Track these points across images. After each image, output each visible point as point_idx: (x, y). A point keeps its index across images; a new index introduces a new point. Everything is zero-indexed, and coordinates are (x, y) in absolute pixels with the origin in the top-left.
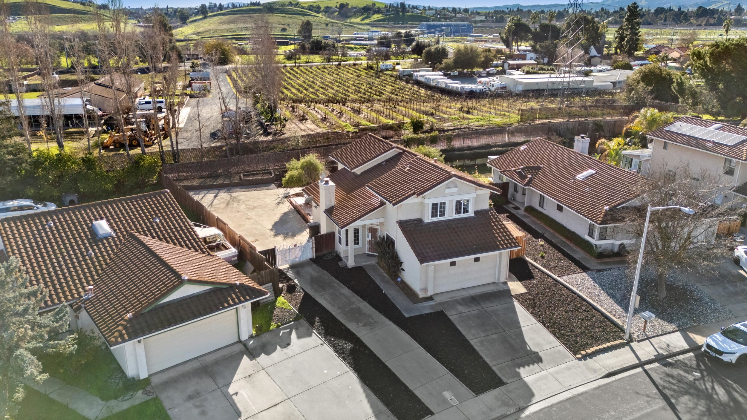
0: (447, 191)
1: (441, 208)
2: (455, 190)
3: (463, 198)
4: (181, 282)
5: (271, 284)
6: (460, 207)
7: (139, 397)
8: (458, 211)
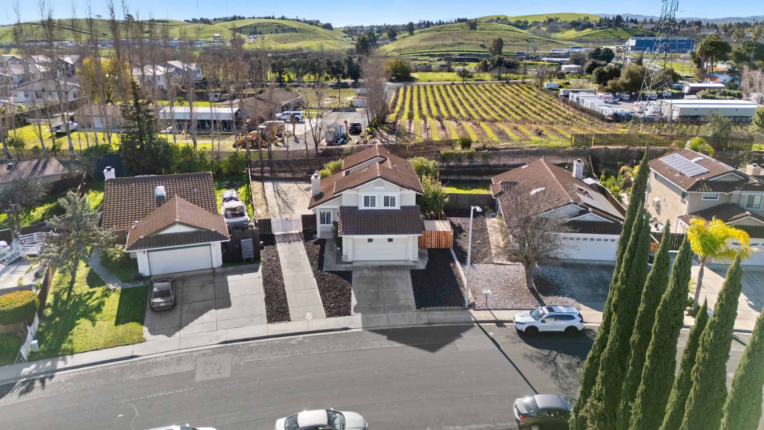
0: (376, 188)
1: (371, 200)
2: (383, 188)
3: (390, 195)
4: (174, 223)
5: (251, 239)
6: (387, 201)
7: (141, 284)
8: (386, 204)
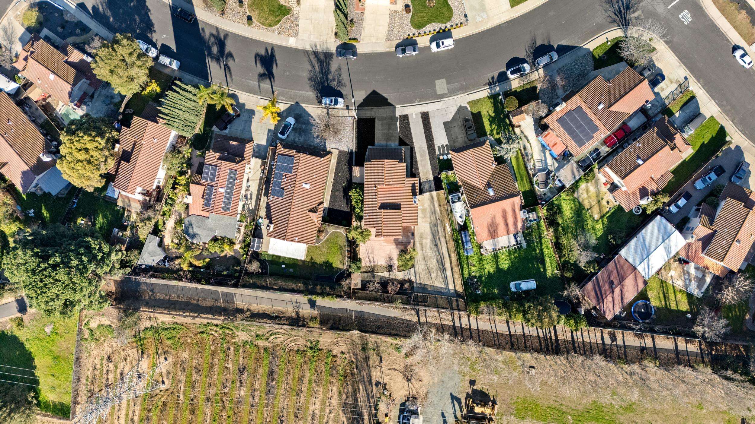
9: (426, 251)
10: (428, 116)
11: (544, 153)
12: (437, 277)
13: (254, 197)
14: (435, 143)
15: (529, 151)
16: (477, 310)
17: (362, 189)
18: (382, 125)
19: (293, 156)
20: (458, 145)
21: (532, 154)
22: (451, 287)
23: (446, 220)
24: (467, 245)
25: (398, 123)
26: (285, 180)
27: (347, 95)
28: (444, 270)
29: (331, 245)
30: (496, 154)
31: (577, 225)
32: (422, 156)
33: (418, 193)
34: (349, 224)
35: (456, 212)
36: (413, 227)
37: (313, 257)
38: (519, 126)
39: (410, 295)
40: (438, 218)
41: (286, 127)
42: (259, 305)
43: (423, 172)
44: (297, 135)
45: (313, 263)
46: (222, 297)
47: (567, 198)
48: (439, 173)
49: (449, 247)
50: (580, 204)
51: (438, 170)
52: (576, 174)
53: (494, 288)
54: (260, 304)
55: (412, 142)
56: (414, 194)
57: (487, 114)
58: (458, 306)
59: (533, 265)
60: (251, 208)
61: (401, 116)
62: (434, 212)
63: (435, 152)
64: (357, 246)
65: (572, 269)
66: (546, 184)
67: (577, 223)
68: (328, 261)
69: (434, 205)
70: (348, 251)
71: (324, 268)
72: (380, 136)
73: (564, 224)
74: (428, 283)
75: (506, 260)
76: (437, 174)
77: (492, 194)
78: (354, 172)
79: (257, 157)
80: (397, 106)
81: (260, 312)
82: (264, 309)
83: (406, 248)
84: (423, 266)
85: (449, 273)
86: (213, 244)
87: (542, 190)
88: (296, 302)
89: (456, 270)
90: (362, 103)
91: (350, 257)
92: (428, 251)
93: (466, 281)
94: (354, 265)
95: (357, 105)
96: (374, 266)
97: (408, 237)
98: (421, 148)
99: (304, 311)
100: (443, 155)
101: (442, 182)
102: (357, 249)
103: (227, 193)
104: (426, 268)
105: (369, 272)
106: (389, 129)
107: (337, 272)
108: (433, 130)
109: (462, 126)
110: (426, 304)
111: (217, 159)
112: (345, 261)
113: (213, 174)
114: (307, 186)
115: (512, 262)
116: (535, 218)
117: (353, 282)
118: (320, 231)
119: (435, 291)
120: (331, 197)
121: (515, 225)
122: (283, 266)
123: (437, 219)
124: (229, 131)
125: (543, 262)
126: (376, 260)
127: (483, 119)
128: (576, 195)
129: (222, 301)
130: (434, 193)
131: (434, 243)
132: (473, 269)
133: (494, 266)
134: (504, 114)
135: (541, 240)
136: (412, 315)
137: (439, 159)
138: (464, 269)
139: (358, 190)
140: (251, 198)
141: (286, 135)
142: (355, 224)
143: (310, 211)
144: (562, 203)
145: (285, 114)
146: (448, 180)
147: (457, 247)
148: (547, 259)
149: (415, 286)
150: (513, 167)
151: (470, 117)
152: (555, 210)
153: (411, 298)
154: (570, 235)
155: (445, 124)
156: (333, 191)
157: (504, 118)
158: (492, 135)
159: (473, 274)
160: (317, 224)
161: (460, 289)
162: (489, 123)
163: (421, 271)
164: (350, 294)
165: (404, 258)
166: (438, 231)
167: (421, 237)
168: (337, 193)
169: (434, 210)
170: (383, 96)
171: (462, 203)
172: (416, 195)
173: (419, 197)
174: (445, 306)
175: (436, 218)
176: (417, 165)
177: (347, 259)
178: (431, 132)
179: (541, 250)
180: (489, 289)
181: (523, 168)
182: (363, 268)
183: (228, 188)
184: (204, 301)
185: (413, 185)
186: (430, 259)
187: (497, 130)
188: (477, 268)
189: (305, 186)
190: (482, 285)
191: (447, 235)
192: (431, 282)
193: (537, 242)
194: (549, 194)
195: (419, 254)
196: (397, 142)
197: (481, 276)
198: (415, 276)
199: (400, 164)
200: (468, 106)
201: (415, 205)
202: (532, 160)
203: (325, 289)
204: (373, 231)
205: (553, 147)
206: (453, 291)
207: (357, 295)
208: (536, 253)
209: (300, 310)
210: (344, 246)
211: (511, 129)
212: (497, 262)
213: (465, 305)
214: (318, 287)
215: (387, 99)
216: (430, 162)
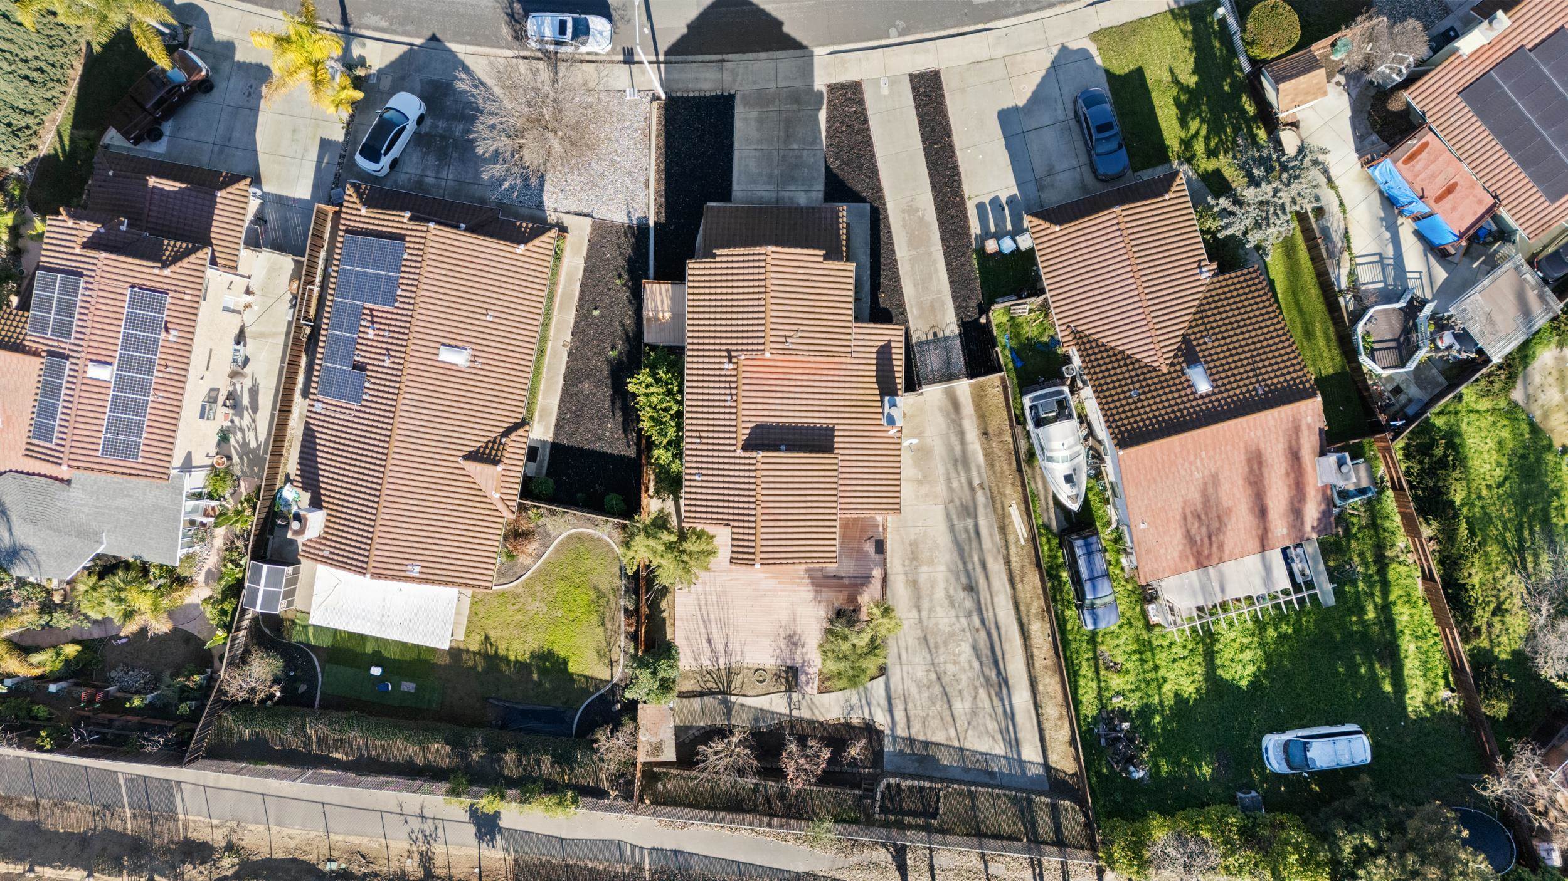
9: (931, 610)
10: (940, 87)
11: (1393, 230)
12: (974, 713)
13: (266, 400)
14: (967, 189)
15: (1335, 221)
16: (1138, 856)
17: (677, 370)
18: (760, 121)
19: (401, 238)
20: (1052, 198)
21: (1346, 236)
22: (1031, 753)
23: (1009, 490)
24: (1094, 588)
25: (823, 116)
26: (371, 334)
27: (624, 7)
28: (1001, 684)
29: (561, 586)
30: (1209, 231)
31: (1524, 509)
32: (914, 241)
33: (901, 387)
34: (630, 508)
35: (1050, 459)
36: (879, 519)
37: (492, 634)
38: (1295, 125)
39: (868, 785)
40: (976, 482)
41: (387, 130)
42: (274, 829)
43: (920, 305)
44: (431, 160)
45: (493, 660)
46: (130, 798)
47: (1485, 404)
48: (984, 309)
49: (1021, 595)
50: (1535, 429)
51: (976, 299)
52: (1536, 307)
53: (1197, 759)
54: (279, 824)
55: (878, 189)
56: (887, 388)
57: (1167, 77)
58: (1058, 828)
59: (1353, 668)
60: (253, 445)
61: (832, 88)
62: (962, 461)
63: (966, 228)
64: (664, 591)
65: (1508, 684)
66: (1404, 348)
67: (1522, 501)
68: (550, 652)
69: (962, 434)
70: (626, 610)
71: (535, 676)
72: (752, 164)
73: (1472, 505)
74: (939, 737)
75: (1243, 648)
76: (975, 313)
77: (1203, 386)
78: (649, 306)
79: (278, 247)
80: (819, 51)
81: (279, 855)
82: (292, 844)
83: (853, 599)
84: (920, 673)
85: (1021, 698)
86: (94, 589)
87: (1385, 373)
88: (423, 817)
89: (1050, 685)
90: (683, 40)
91: (634, 637)
92: (940, 612)
93: (1090, 731)
94: (645, 675)
95: (663, 47)
96: (729, 671)
97: (861, 555)
98: (911, 210)
99: (453, 851)
100: (998, 237)
101: (993, 342)
102: (664, 604)
103: (121, 383)
104: (933, 676)
105: (711, 693)
106: (788, 137)
107: (587, 692)
108: (959, 139)
109: (1073, 123)
110: (933, 822)
111: (85, 246)
112: (616, 650)
113: (67, 309)
114: (459, 359)
115: (1268, 657)
116: (1365, 484)
117: (643, 738)
118: (516, 535)
119: (967, 770)
120: (563, 401)
121: (1296, 512)
122: (376, 671)
123: (972, 489)
124: (170, 145)
125: (1392, 656)
126: (735, 647)
127: (1154, 95)
128: (1517, 395)
129: (128, 813)
130: (964, 387)
131: (964, 580)
132: (1116, 682)
133: (1200, 670)
134: (1234, 77)
135: (1382, 571)
136: (877, 865)
137: (981, 252)
138: (1082, 682)
139: (661, 373)
140: (255, 408)
141: (386, 161)
142: (652, 505)
143: (471, 456)
144: (1464, 426)
145: (386, 84)
146: (1018, 335)
147: (1052, 595)
148: (1408, 646)
149: (888, 747)
150: (1271, 283)
151: (1101, 87)
152: (1439, 452)
153: (873, 799)
154: (1493, 549)
155: (1005, 117)
156: (572, 377)
157: (1236, 94)
158: (1189, 161)
159: (1117, 702)
160: (500, 506)
161: (1064, 761)
162: (1174, 111)
163: (914, 690)
164: (631, 782)
165: (845, 647)
166: (977, 533)
167: (914, 556)
168: (586, 386)
169: (964, 451)
170: (763, 11)
171: (1074, 423)
172: (894, 393)
173: (905, 401)
174: (1006, 829)
175: (970, 483)
176: (896, 278)
177: (622, 641)
178: (948, 151)
179: (1386, 609)
180: (1177, 763)
181: (1314, 290)
182: (685, 676)
183: (125, 363)
184: (58, 812)
185: (884, 353)
186: (946, 643)
187: (1207, 139)
188: (1131, 678)
189: (447, 356)
190: (1151, 746)
191: (1013, 550)
192: (953, 733)
193: (1367, 578)
194: (1414, 391)
195: (906, 625)
196: (818, 189)
197: (1146, 712)
198: (891, 712)
199: (830, 264)
200: (1093, 49)
201: (893, 432)
202: (1346, 255)
203: (538, 762)
204: (722, 536)
205: (1438, 199)
206: (1036, 771)
207: (660, 786)
208: (1362, 622)
209: (438, 848)
210: (615, 591)
211: (1262, 134)
212: (1210, 656)
213: (1088, 825)
214: (510, 757)
215: (779, 24)
216: (948, 264)
